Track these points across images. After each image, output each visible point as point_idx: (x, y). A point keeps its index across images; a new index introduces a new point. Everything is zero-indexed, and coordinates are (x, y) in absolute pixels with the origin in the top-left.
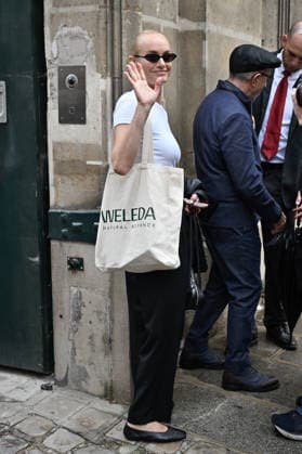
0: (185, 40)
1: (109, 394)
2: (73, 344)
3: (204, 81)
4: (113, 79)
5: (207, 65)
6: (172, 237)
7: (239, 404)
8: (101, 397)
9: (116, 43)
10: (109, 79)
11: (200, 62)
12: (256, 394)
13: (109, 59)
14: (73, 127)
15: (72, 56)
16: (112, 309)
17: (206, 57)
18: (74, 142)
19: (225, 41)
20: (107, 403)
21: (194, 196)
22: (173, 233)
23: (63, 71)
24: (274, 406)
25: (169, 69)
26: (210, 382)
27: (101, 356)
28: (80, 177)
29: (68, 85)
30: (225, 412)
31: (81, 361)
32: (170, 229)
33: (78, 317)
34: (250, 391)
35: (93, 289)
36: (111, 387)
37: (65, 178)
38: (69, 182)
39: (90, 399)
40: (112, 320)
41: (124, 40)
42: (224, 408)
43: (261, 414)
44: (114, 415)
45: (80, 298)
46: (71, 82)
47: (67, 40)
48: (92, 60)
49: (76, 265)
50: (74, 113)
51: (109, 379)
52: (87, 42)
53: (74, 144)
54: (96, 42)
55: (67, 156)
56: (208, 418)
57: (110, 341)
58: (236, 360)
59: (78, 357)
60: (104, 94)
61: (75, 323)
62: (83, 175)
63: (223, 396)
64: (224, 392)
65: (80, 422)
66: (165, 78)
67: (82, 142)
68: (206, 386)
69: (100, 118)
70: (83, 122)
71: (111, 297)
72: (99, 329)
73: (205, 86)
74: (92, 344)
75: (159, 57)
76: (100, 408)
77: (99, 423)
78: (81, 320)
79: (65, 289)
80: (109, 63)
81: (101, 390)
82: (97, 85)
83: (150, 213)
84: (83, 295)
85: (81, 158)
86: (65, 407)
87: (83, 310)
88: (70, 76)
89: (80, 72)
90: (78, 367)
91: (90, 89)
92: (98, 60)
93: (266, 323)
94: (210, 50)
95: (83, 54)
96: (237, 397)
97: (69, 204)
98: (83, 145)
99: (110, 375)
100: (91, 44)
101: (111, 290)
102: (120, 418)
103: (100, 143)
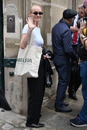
0: (45, 8)
1: (21, 113)
2: (11, 98)
3: (50, 20)
4: (23, 19)
5: (51, 16)
6: (36, 68)
7: (60, 116)
8: (19, 114)
9: (24, 9)
10: (22, 20)
11: (49, 15)
12: (66, 113)
13: (22, 13)
14: (11, 33)
15: (11, 13)
16: (22, 88)
17: (51, 13)
18: (11, 38)
19: (57, 9)
20: (21, 116)
21: (47, 55)
22: (37, 67)
23: (8, 17)
24: (71, 116)
25: (40, 17)
26: (51, 109)
27: (19, 101)
28: (13, 48)
29: (10, 21)
30: (56, 118)
31: (13, 103)
32: (36, 66)
33: (12, 90)
34: (64, 112)
35: (17, 82)
36: (22, 111)
37: (8, 48)
38: (10, 50)
39: (16, 114)
40: (23, 91)
41: (27, 8)
42: (56, 117)
43: (67, 119)
44: (23, 119)
45: (13, 84)
46: (11, 20)
47: (9, 8)
48: (17, 14)
49: (12, 74)
50: (11, 29)
51: (21, 108)
52: (16, 8)
53: (11, 39)
54: (18, 9)
55: (9, 42)
56: (51, 120)
57: (22, 97)
58: (60, 103)
59: (12, 102)
60: (20, 24)
61: (11, 92)
62: (14, 48)
63: (56, 114)
64: (56, 112)
65: (13, 121)
66: (39, 20)
67: (14, 38)
68: (51, 111)
69: (19, 31)
70: (14, 32)
71: (22, 84)
72: (19, 93)
73: (50, 21)
74: (16, 98)
75: (38, 13)
76: (19, 117)
77: (18, 121)
78: (13, 91)
79: (8, 82)
80: (22, 14)
81: (19, 112)
82: (18, 21)
83: (30, 61)
84: (14, 83)
85: (14, 43)
86: (8, 117)
87: (14, 88)
88: (10, 19)
89: (13, 17)
90: (12, 105)
91: (16, 22)
92: (19, 14)
93: (68, 92)
94: (52, 11)
95: (14, 12)
96: (59, 114)
97: (10, 56)
98: (14, 39)
99: (22, 107)
100: (16, 9)
101: (22, 82)
102: (25, 120)
103: (19, 38)
